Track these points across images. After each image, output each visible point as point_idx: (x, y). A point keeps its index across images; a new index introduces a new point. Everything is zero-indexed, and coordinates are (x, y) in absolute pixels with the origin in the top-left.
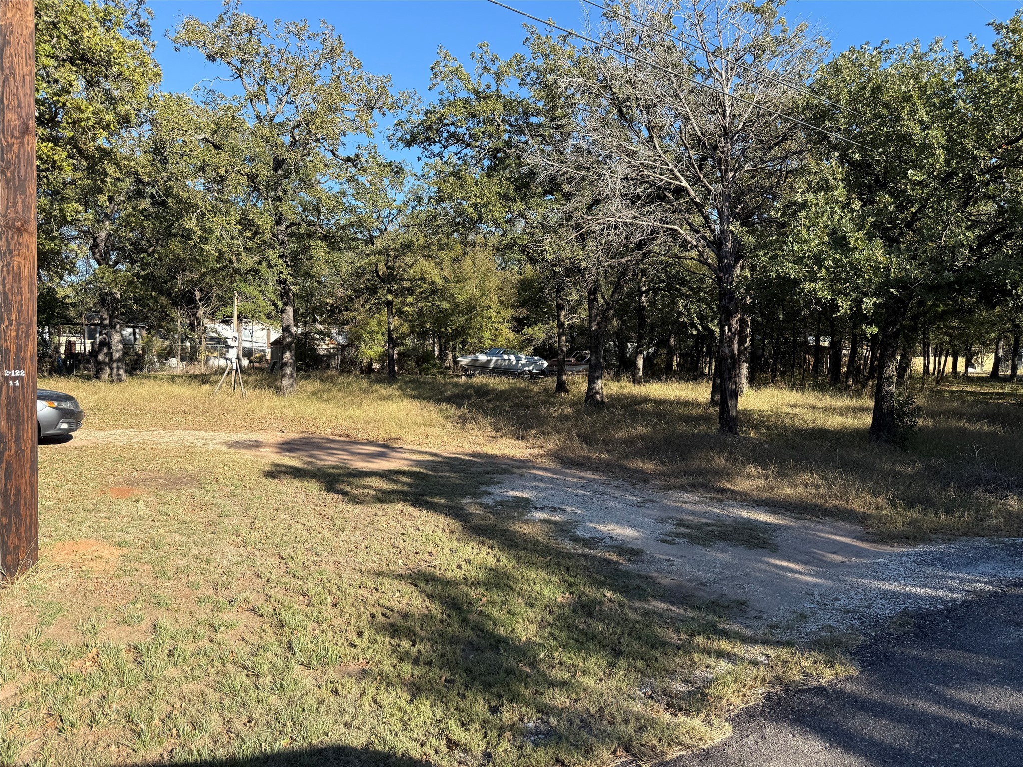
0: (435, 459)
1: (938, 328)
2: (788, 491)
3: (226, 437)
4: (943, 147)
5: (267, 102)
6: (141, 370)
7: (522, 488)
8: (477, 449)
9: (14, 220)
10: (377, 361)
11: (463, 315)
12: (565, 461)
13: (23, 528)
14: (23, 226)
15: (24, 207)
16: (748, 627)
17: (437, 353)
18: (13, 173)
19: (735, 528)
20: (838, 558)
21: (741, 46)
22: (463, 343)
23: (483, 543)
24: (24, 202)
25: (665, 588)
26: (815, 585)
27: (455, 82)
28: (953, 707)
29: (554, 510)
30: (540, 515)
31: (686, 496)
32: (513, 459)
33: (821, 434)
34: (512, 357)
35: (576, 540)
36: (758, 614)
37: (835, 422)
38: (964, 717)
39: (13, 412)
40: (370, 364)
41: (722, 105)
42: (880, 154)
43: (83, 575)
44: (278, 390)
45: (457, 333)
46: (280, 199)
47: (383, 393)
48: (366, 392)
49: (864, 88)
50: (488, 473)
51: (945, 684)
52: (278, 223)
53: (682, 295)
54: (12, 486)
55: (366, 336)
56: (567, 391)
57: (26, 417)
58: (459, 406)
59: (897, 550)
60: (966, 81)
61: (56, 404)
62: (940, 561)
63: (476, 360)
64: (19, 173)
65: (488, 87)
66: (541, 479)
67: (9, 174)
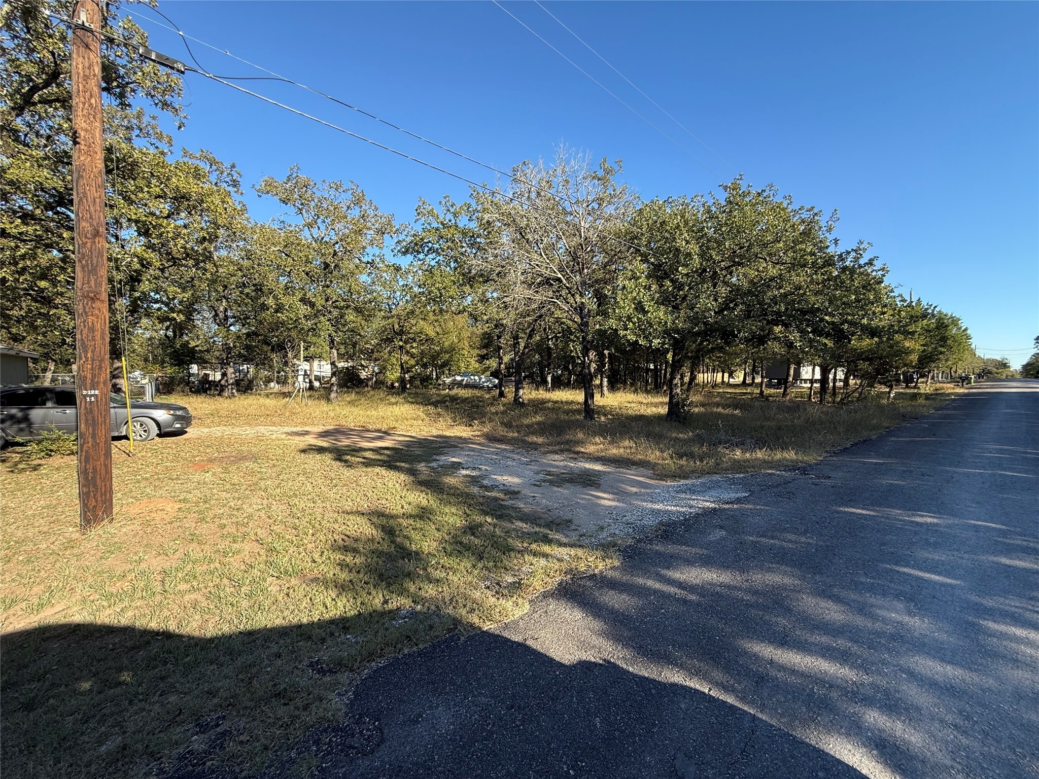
0: (412, 439)
1: (710, 357)
2: (615, 451)
3: (287, 429)
4: (698, 255)
5: (319, 229)
6: (252, 390)
7: (459, 456)
8: (440, 433)
9: (88, 292)
10: (397, 381)
11: (448, 353)
12: (492, 438)
13: (99, 494)
14: (95, 296)
15: (96, 284)
16: (567, 536)
17: (434, 376)
18: (87, 261)
19: (579, 475)
20: (634, 490)
21: (590, 198)
22: (449, 370)
23: (422, 491)
24: (96, 280)
25: (525, 514)
26: (616, 507)
27: (430, 217)
28: (668, 584)
29: (474, 469)
30: (464, 472)
31: (557, 457)
32: (460, 438)
33: (640, 418)
34: (476, 378)
35: (481, 487)
36: (576, 528)
37: (651, 411)
38: (672, 590)
39: (90, 417)
40: (392, 384)
41: (579, 231)
42: (665, 259)
43: (146, 524)
44: (328, 400)
45: (444, 365)
46: (328, 286)
47: (393, 400)
48: (381, 400)
49: (656, 222)
50: (442, 447)
51: (668, 568)
52: (327, 300)
53: (571, 340)
54: (90, 467)
55: (389, 367)
56: (504, 397)
57: (100, 422)
58: (436, 406)
59: (669, 483)
60: (710, 218)
61: (172, 412)
62: (691, 490)
63: (455, 380)
64: (91, 261)
65: (450, 221)
66: (473, 450)
67: (84, 262)
